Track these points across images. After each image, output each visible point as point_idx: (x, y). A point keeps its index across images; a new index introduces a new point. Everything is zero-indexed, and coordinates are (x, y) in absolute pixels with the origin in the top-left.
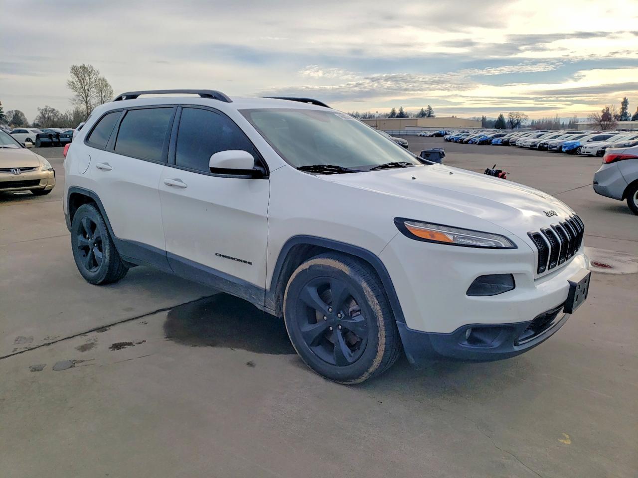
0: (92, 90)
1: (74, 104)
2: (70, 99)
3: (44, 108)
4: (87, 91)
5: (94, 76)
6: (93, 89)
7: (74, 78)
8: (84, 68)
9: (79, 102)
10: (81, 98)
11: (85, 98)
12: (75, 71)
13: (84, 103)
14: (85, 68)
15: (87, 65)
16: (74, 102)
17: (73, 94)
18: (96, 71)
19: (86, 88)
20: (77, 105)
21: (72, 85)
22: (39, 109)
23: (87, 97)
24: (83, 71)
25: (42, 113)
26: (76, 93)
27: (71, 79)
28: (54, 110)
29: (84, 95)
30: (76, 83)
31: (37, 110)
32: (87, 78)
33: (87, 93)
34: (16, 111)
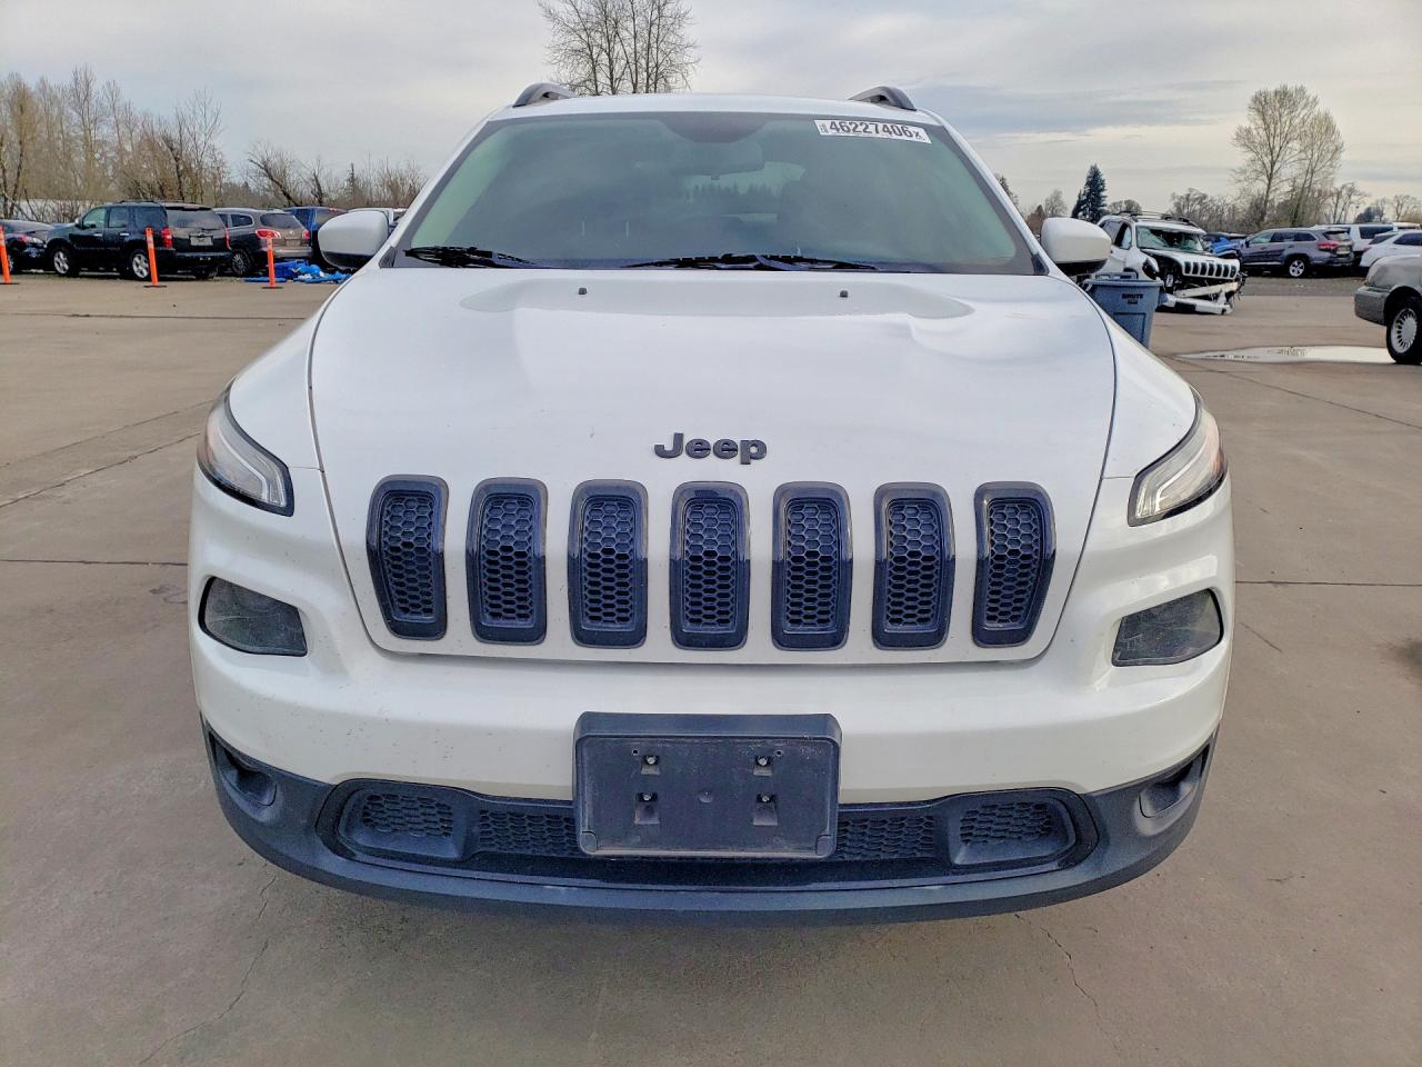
0: (1290, 145)
1: (1240, 181)
2: (1233, 170)
3: (1183, 193)
4: (1277, 149)
5: (1305, 111)
6: (1295, 145)
7: (1253, 121)
8: (1283, 96)
9: (1254, 175)
10: (1259, 168)
11: (1268, 165)
12: (1261, 104)
13: (1265, 178)
14: (1285, 94)
15: (1291, 86)
16: (1242, 178)
17: (1242, 157)
18: (1311, 99)
19: (1277, 143)
20: (1246, 183)
21: (1245, 138)
22: (1173, 196)
23: (1273, 163)
24: (1281, 100)
25: (1177, 205)
26: (1251, 155)
27: (1246, 124)
28: (1205, 197)
29: (1267, 160)
30: (1255, 132)
31: (1170, 198)
32: (1283, 120)
33: (1275, 155)
34: (1127, 202)
